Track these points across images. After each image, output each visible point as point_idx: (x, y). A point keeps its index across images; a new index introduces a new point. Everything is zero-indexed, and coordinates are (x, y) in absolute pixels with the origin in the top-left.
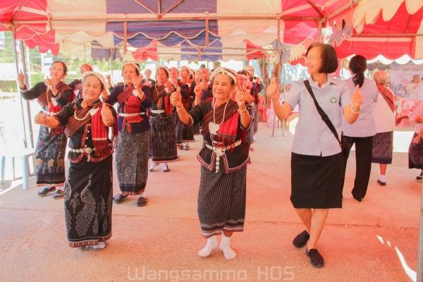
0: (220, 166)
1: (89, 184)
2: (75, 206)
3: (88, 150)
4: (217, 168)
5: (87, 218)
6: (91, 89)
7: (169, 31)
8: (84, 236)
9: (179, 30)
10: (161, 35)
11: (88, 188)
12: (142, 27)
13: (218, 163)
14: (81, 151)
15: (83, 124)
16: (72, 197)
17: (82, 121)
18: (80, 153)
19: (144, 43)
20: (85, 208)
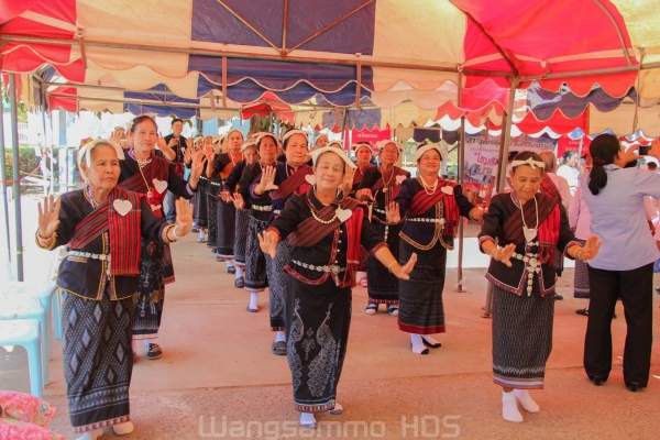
0: (533, 285)
1: (328, 317)
2: (307, 350)
3: (336, 269)
4: (529, 289)
5: (324, 369)
6: (330, 172)
7: (298, 78)
8: (320, 398)
9: (314, 78)
10: (283, 83)
11: (327, 323)
12: (252, 69)
13: (530, 282)
14: (326, 269)
15: (331, 229)
16: (305, 336)
17: (331, 224)
18: (323, 272)
19: (251, 94)
20: (322, 353)
